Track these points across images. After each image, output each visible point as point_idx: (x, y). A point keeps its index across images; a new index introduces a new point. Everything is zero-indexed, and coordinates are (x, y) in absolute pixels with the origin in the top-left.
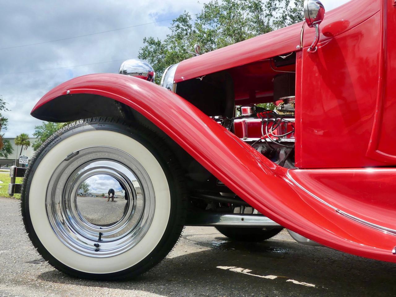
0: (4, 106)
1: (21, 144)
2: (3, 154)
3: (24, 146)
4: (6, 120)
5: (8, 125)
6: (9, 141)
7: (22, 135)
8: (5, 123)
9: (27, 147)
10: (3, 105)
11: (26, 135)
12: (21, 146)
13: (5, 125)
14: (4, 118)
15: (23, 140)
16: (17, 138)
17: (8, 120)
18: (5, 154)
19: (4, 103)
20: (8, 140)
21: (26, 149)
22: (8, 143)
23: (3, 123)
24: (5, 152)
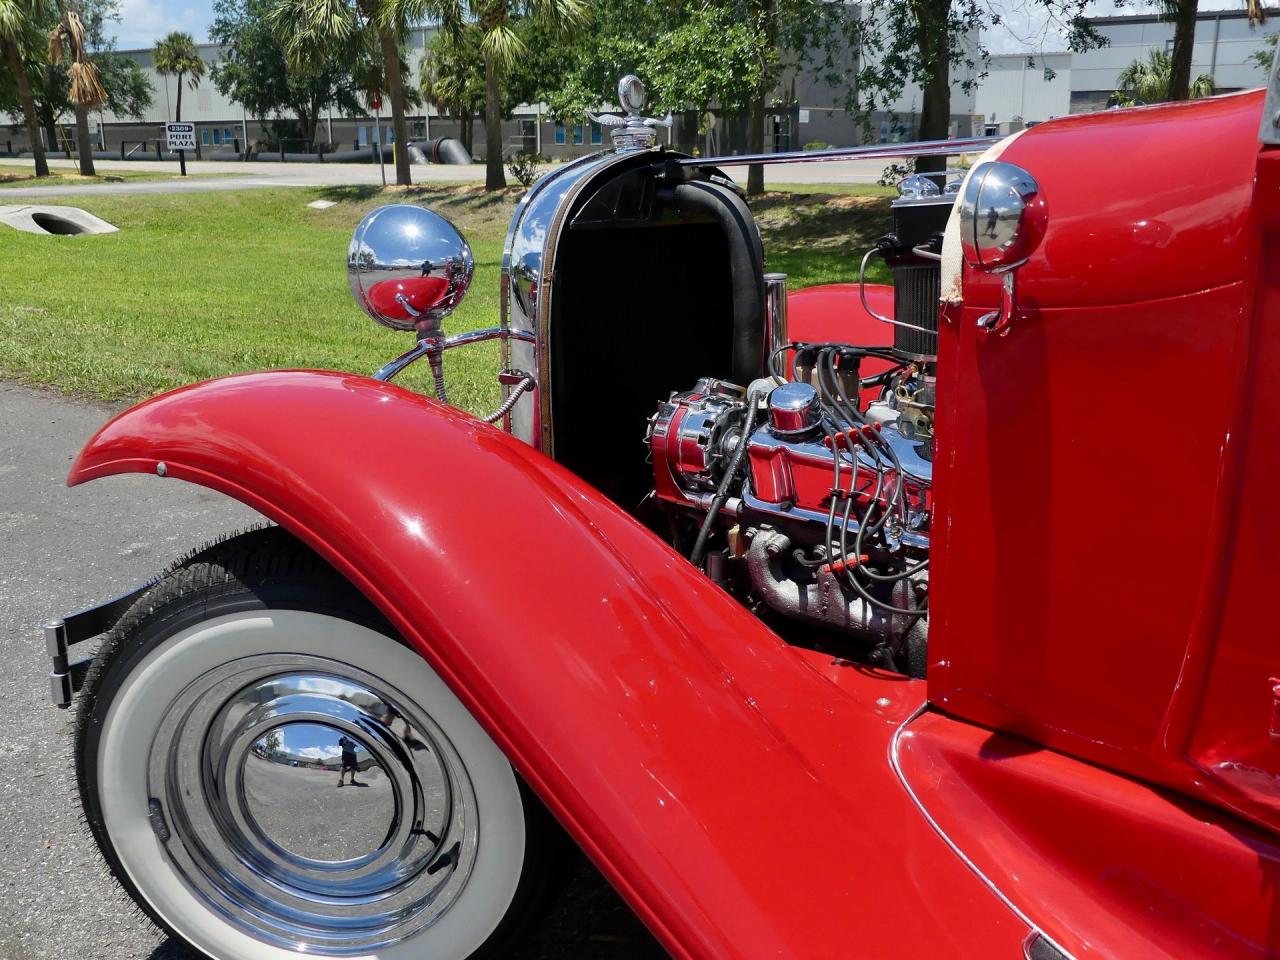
1: (173, 68)
2: (127, 107)
3: (188, 77)
6: (133, 61)
7: (171, 39)
9: (198, 79)
11: (183, 37)
12: (177, 76)
15: (179, 55)
16: (159, 50)
18: (132, 108)
20: (133, 57)
21: (197, 85)
22: (132, 67)
24: (130, 99)
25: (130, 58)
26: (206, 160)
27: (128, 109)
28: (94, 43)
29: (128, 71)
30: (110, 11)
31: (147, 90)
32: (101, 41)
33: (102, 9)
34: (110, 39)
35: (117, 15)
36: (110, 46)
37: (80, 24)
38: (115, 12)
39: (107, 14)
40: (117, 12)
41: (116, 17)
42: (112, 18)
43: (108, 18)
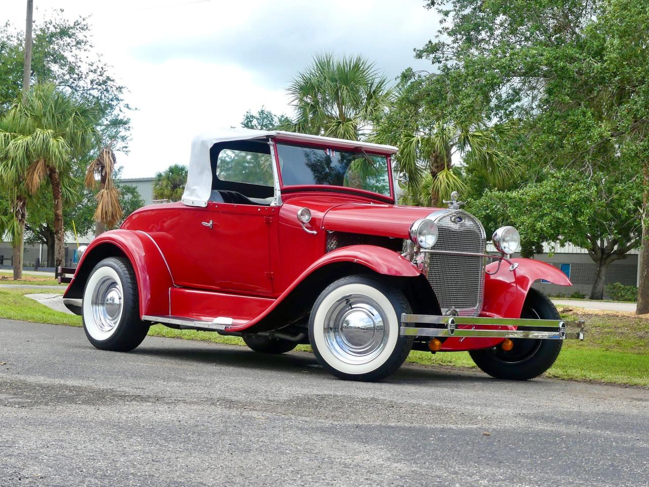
25: (131, 186)
29: (128, 197)
30: (120, 144)
33: (113, 142)
34: (117, 169)
35: (126, 147)
37: (111, 159)
38: (124, 145)
40: (127, 146)
41: (124, 149)
42: (121, 150)
43: (118, 150)
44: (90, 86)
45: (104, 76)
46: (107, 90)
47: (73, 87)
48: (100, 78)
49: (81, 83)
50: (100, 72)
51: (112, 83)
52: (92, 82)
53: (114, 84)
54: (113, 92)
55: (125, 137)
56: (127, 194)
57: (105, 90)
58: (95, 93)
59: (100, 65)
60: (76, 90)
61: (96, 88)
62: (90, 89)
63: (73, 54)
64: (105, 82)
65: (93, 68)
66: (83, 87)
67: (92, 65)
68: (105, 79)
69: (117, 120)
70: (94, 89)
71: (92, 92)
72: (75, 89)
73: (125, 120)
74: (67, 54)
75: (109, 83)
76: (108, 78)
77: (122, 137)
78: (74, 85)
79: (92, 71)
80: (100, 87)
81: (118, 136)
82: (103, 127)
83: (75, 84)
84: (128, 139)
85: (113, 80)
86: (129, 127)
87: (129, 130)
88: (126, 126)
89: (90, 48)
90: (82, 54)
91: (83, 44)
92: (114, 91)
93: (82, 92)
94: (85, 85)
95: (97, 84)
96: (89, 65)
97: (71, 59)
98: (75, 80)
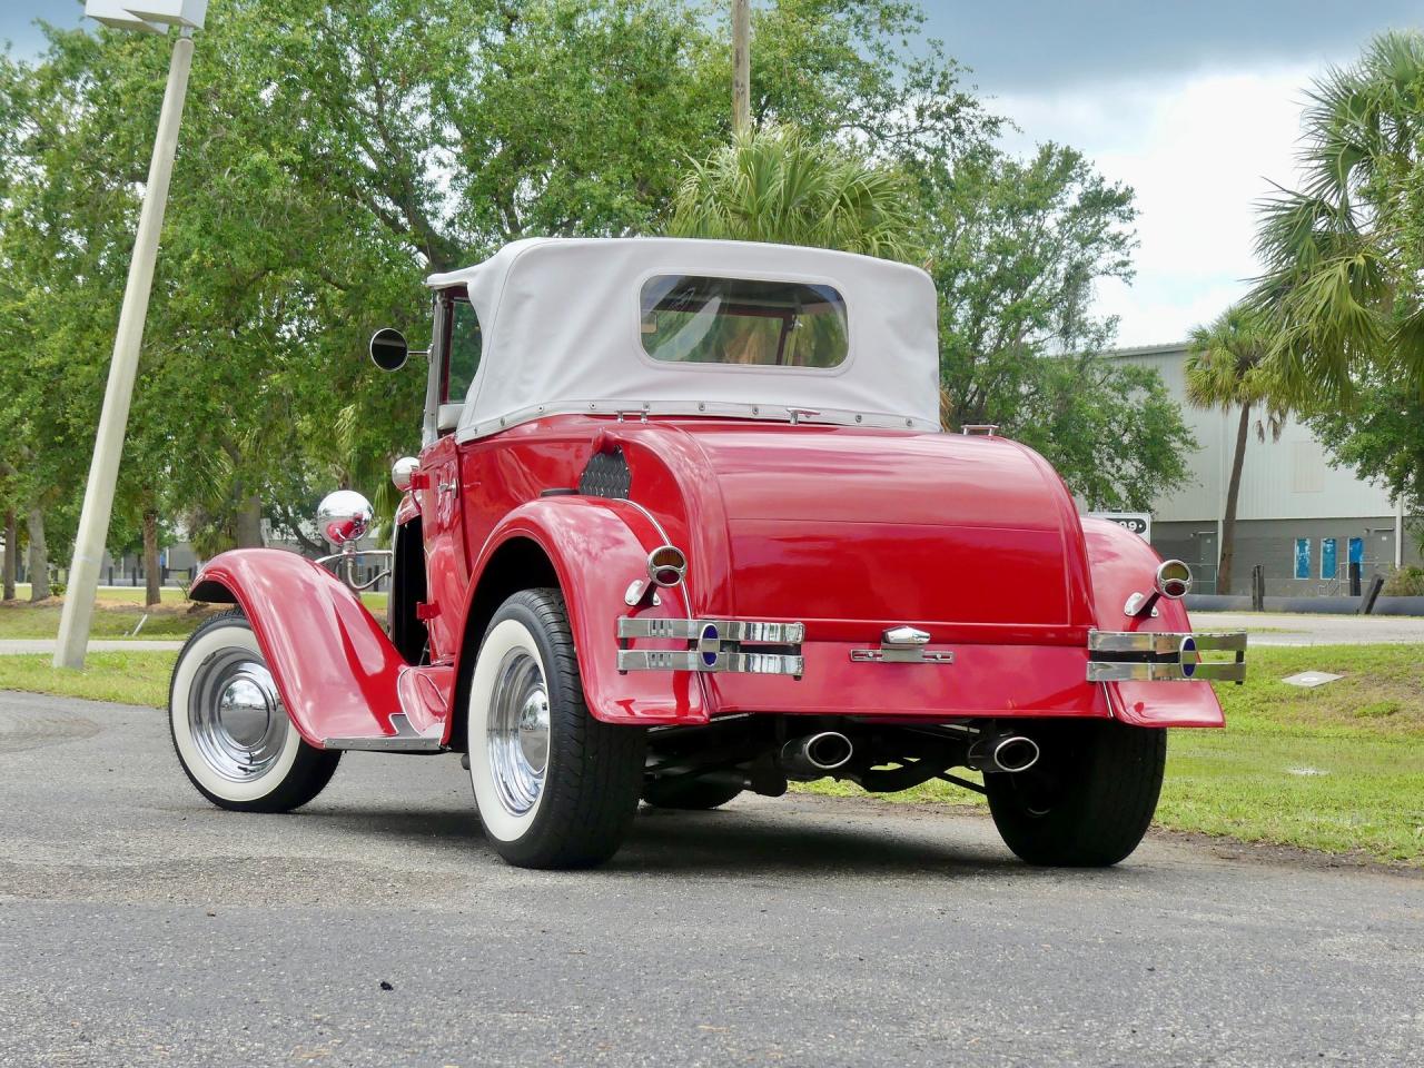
0: (995, 144)
1: (1227, 394)
2: (1119, 489)
3: (1259, 413)
4: (1122, 200)
5: (1137, 244)
6: (1152, 374)
8: (1114, 225)
9: (1282, 416)
10: (983, 136)
12: (1236, 411)
13: (1118, 242)
14: (1106, 186)
15: (1246, 360)
16: (1200, 347)
17: (1134, 204)
18: (1131, 488)
19: (992, 124)
20: (1150, 364)
21: (1276, 432)
22: (1149, 386)
23: (1098, 226)
24: (1131, 467)
25: (1141, 367)
26: (1274, 611)
27: (1124, 494)
28: (1065, 332)
29: (1138, 397)
30: (1108, 257)
31: (1177, 444)
32: (1083, 329)
33: (1091, 252)
34: (1102, 323)
35: (1124, 264)
36: (1100, 338)
38: (1118, 256)
39: (1101, 264)
40: (1126, 259)
41: (1121, 270)
42: (1112, 272)
43: (1103, 273)
44: (914, 124)
45: (951, 93)
46: (958, 131)
47: (872, 129)
48: (940, 99)
49: (894, 117)
50: (940, 84)
51: (971, 110)
52: (920, 112)
53: (978, 113)
54: (974, 132)
55: (1121, 237)
56: (1133, 389)
57: (955, 131)
58: (929, 139)
59: (939, 67)
60: (882, 137)
61: (933, 128)
62: (915, 131)
63: (871, 43)
64: (952, 111)
65: (919, 77)
66: (900, 128)
67: (918, 71)
68: (951, 101)
69: (1099, 193)
70: (925, 129)
71: (921, 137)
72: (878, 134)
73: (1121, 191)
74: (855, 43)
75: (964, 111)
76: (961, 100)
77: (1114, 238)
78: (875, 123)
79: (918, 85)
80: (939, 125)
81: (1102, 235)
82: (1060, 215)
83: (877, 121)
84: (1129, 242)
85: (973, 105)
86: (1132, 211)
87: (1131, 219)
88: (1124, 208)
89: (916, 25)
90: (893, 42)
91: (898, 16)
92: (978, 131)
93: (895, 139)
94: (903, 122)
95: (931, 116)
96: (912, 69)
97: (866, 56)
98: (876, 110)
